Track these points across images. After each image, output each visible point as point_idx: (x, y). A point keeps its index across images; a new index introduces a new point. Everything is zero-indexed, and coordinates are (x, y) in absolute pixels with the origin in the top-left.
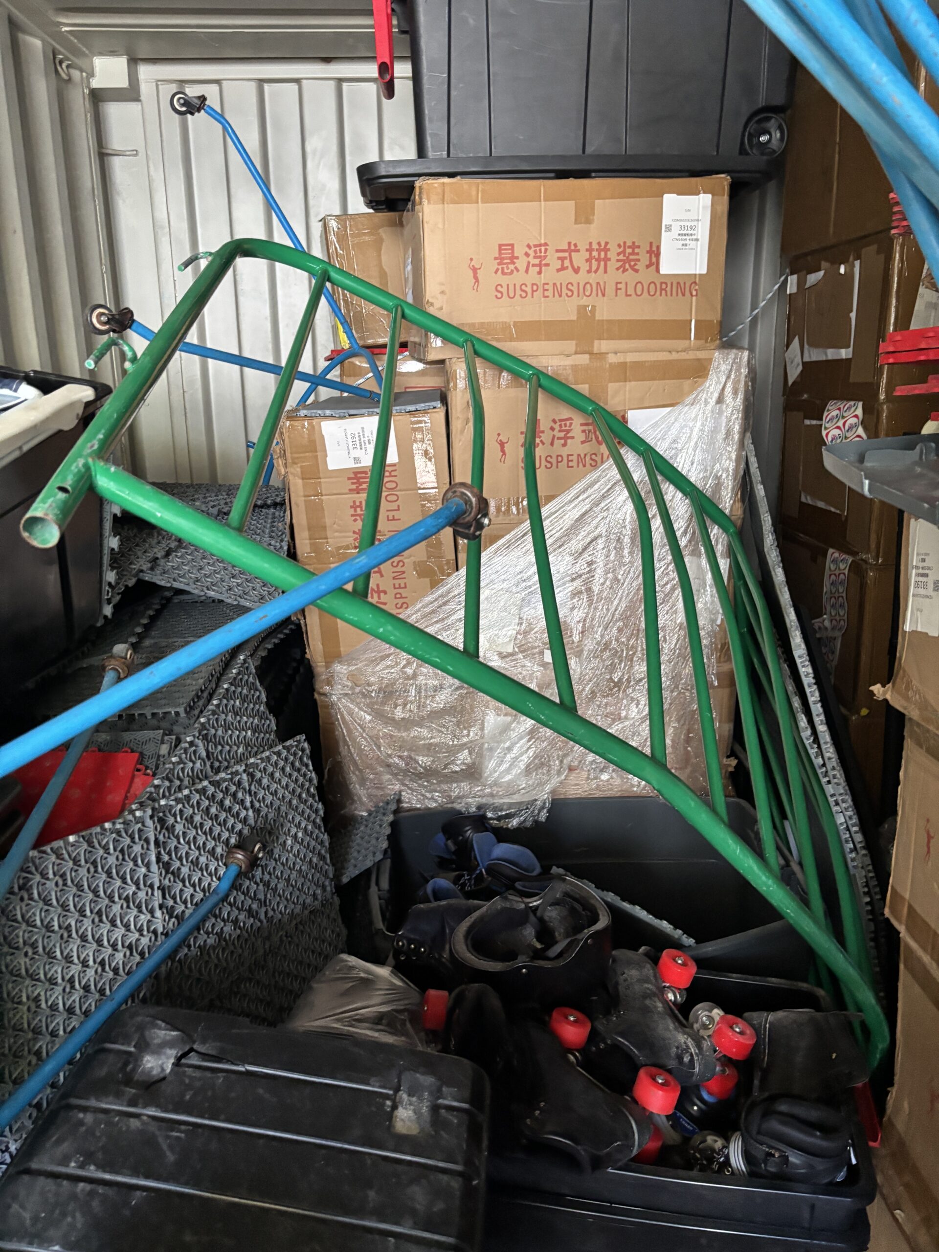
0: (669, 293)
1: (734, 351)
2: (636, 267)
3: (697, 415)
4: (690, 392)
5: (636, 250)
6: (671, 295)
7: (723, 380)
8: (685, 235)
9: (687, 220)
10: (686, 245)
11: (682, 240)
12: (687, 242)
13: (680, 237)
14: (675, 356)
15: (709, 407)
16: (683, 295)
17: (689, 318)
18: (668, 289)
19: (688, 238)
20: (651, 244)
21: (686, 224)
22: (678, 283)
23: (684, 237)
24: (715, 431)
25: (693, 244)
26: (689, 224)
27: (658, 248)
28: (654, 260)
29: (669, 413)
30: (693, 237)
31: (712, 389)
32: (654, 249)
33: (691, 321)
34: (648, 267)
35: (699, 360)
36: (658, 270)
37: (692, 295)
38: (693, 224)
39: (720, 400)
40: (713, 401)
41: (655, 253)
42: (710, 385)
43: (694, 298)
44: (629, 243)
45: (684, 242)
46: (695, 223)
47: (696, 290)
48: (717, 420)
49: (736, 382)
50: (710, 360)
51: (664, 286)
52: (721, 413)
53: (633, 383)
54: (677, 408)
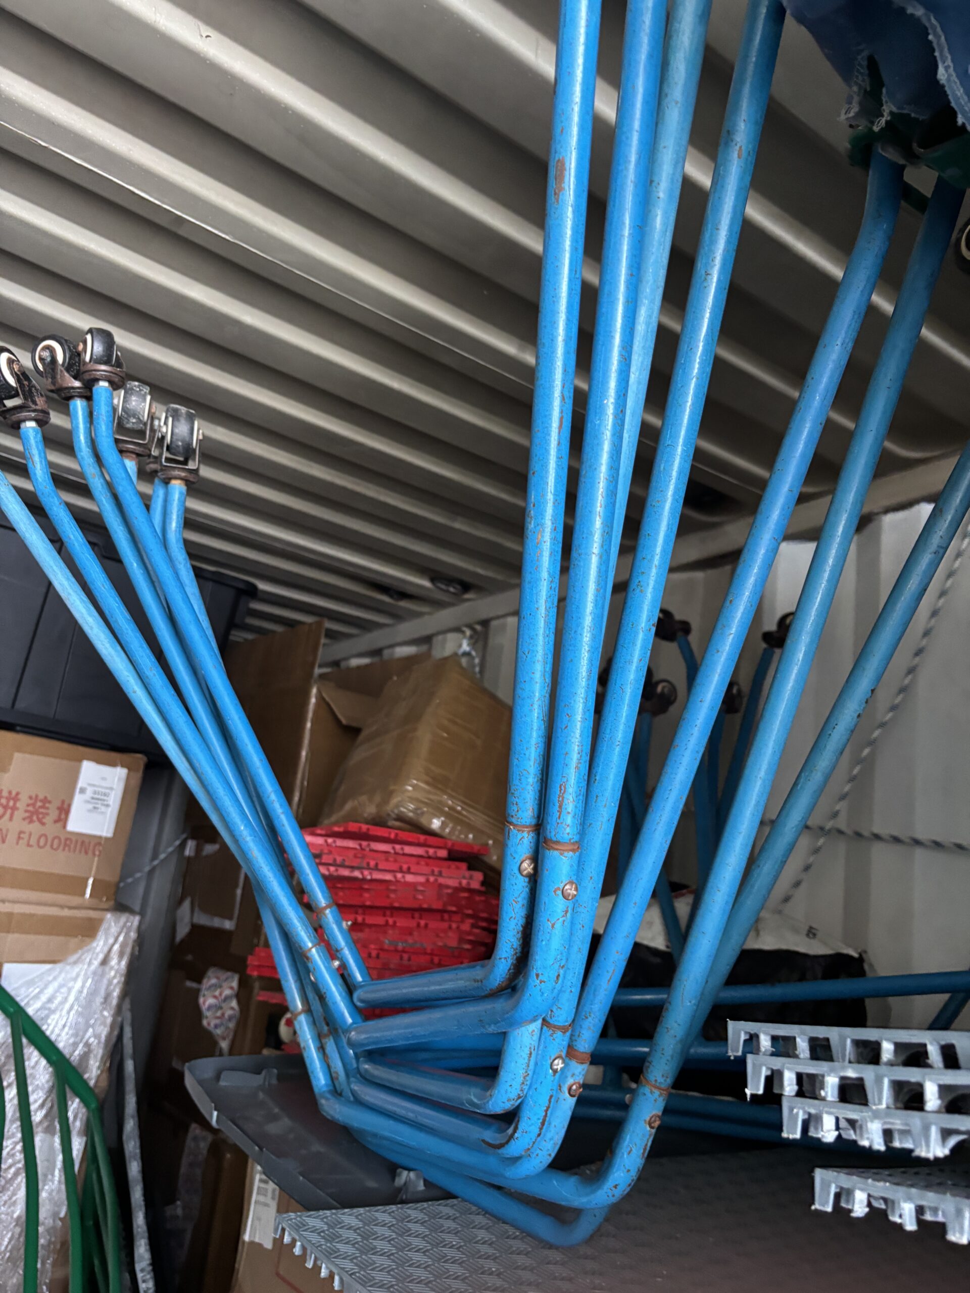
2: (44, 820)
3: (78, 975)
4: (75, 951)
5: (47, 805)
7: (111, 941)
14: (66, 913)
15: (93, 967)
20: (63, 802)
21: (100, 789)
23: (96, 801)
24: (93, 993)
25: (103, 809)
26: (103, 790)
27: (69, 806)
28: (63, 816)
29: (50, 970)
31: (98, 949)
32: (65, 806)
33: (87, 879)
34: (56, 822)
36: (65, 826)
37: (94, 854)
38: (107, 791)
40: (96, 963)
41: (65, 810)
42: (97, 945)
44: (41, 797)
47: (100, 852)
48: (96, 983)
49: (123, 946)
50: (100, 921)
51: (68, 842)
52: (103, 975)
53: (16, 936)
54: (58, 966)
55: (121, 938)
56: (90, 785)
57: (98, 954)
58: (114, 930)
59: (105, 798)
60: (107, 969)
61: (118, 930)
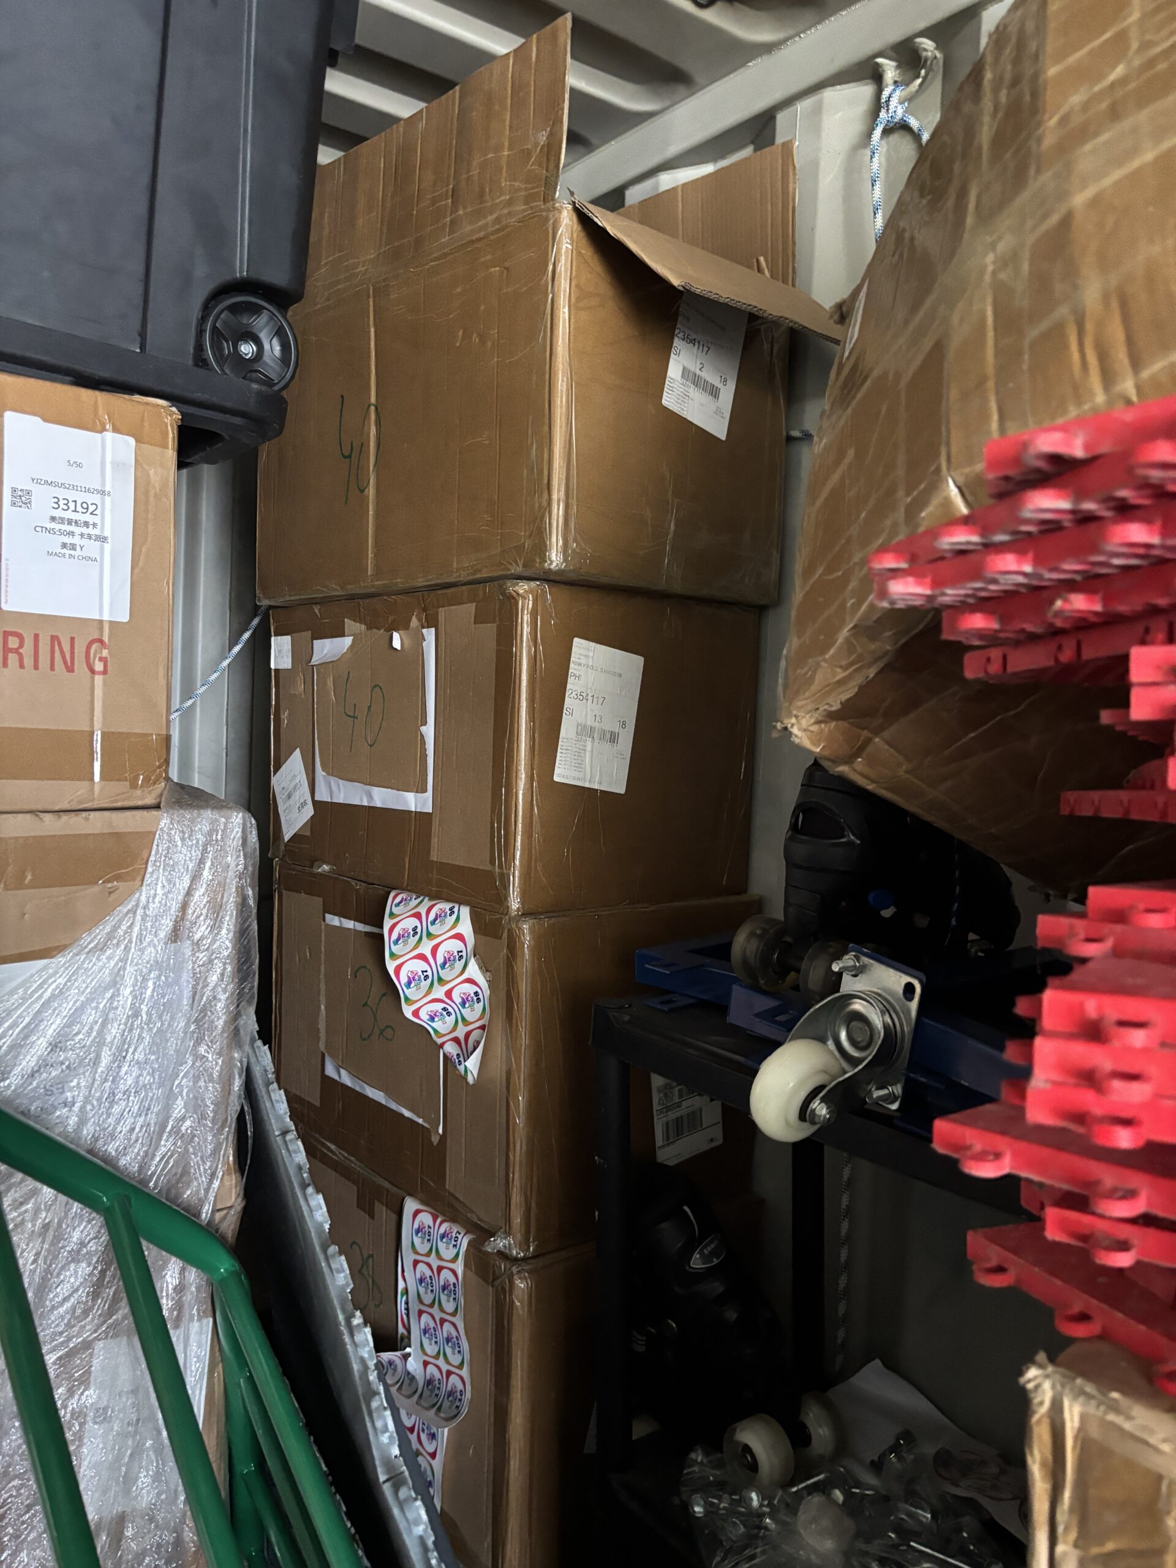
0: (28, 661)
1: (208, 814)
6: (36, 667)
8: (70, 522)
9: (74, 487)
10: (73, 547)
11: (62, 533)
12: (76, 540)
13: (57, 526)
16: (70, 669)
17: (87, 728)
18: (27, 650)
19: (78, 530)
21: (71, 495)
22: (54, 639)
23: (66, 527)
25: (91, 548)
26: (80, 497)
30: (90, 530)
35: (117, 836)
38: (91, 498)
39: (175, 935)
43: (99, 679)
45: (68, 540)
46: (96, 498)
50: (147, 838)
55: (206, 874)
56: (38, 481)
57: (157, 918)
58: (185, 856)
59: (87, 517)
60: (186, 948)
61: (196, 854)
